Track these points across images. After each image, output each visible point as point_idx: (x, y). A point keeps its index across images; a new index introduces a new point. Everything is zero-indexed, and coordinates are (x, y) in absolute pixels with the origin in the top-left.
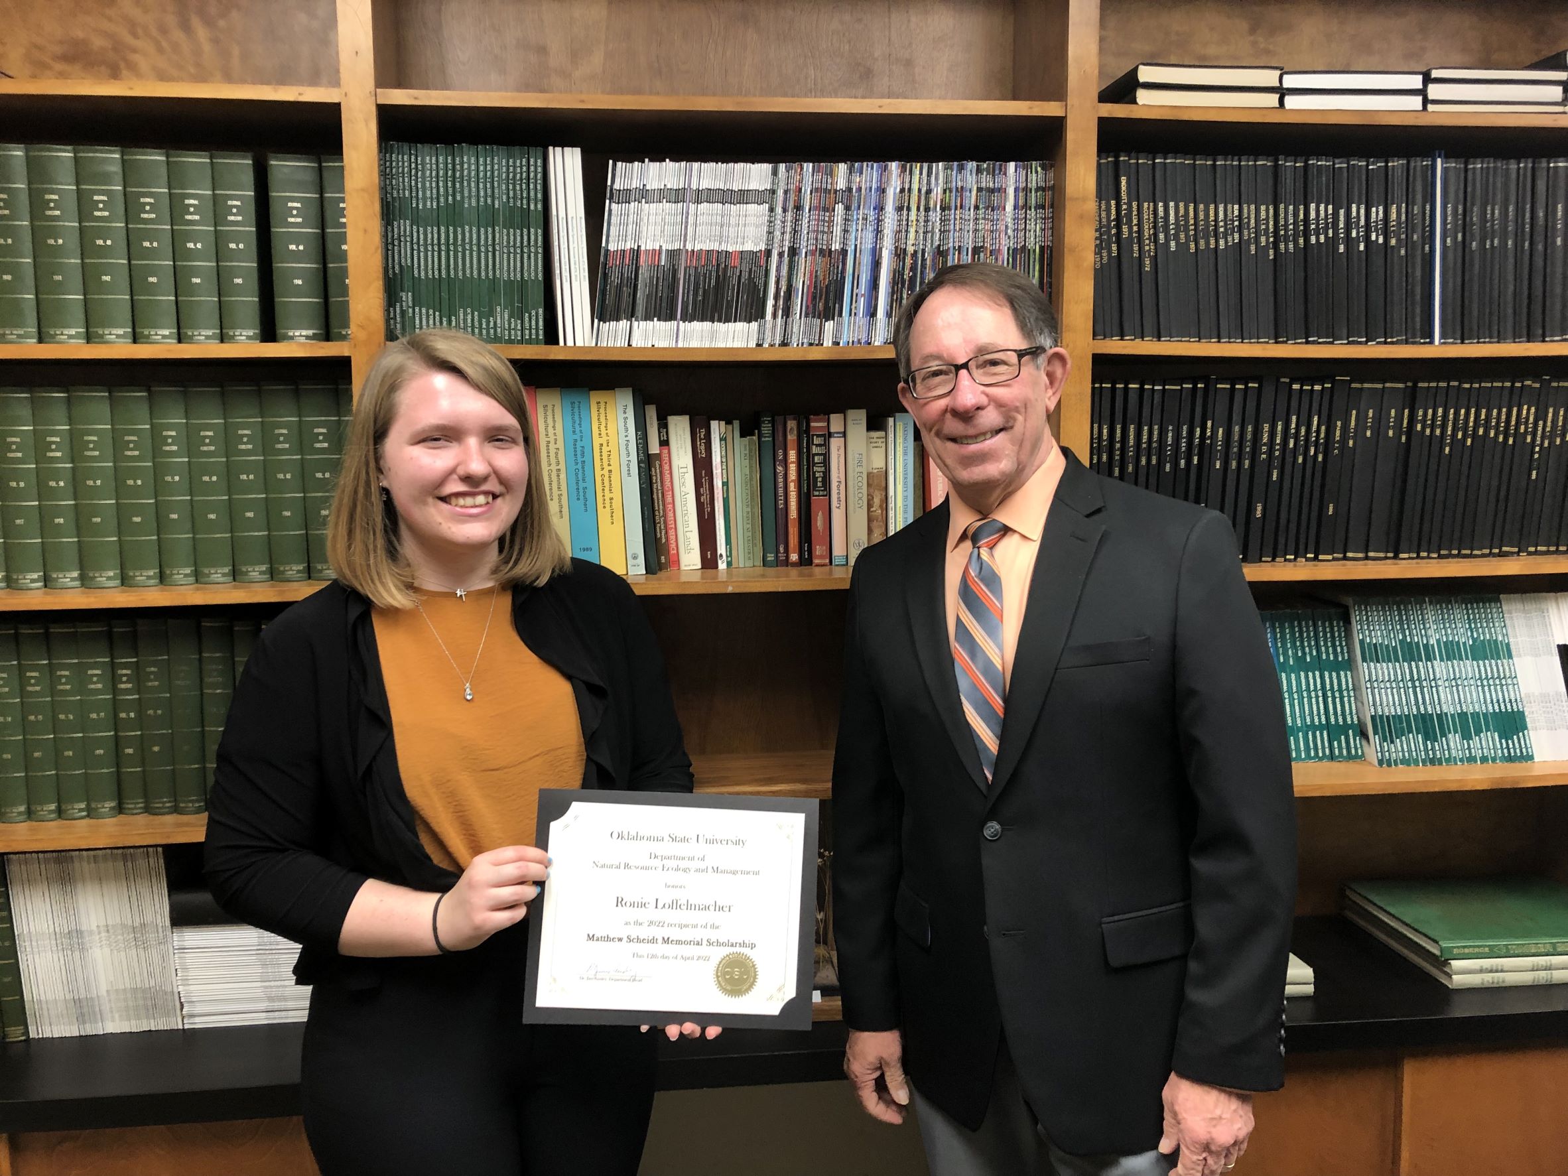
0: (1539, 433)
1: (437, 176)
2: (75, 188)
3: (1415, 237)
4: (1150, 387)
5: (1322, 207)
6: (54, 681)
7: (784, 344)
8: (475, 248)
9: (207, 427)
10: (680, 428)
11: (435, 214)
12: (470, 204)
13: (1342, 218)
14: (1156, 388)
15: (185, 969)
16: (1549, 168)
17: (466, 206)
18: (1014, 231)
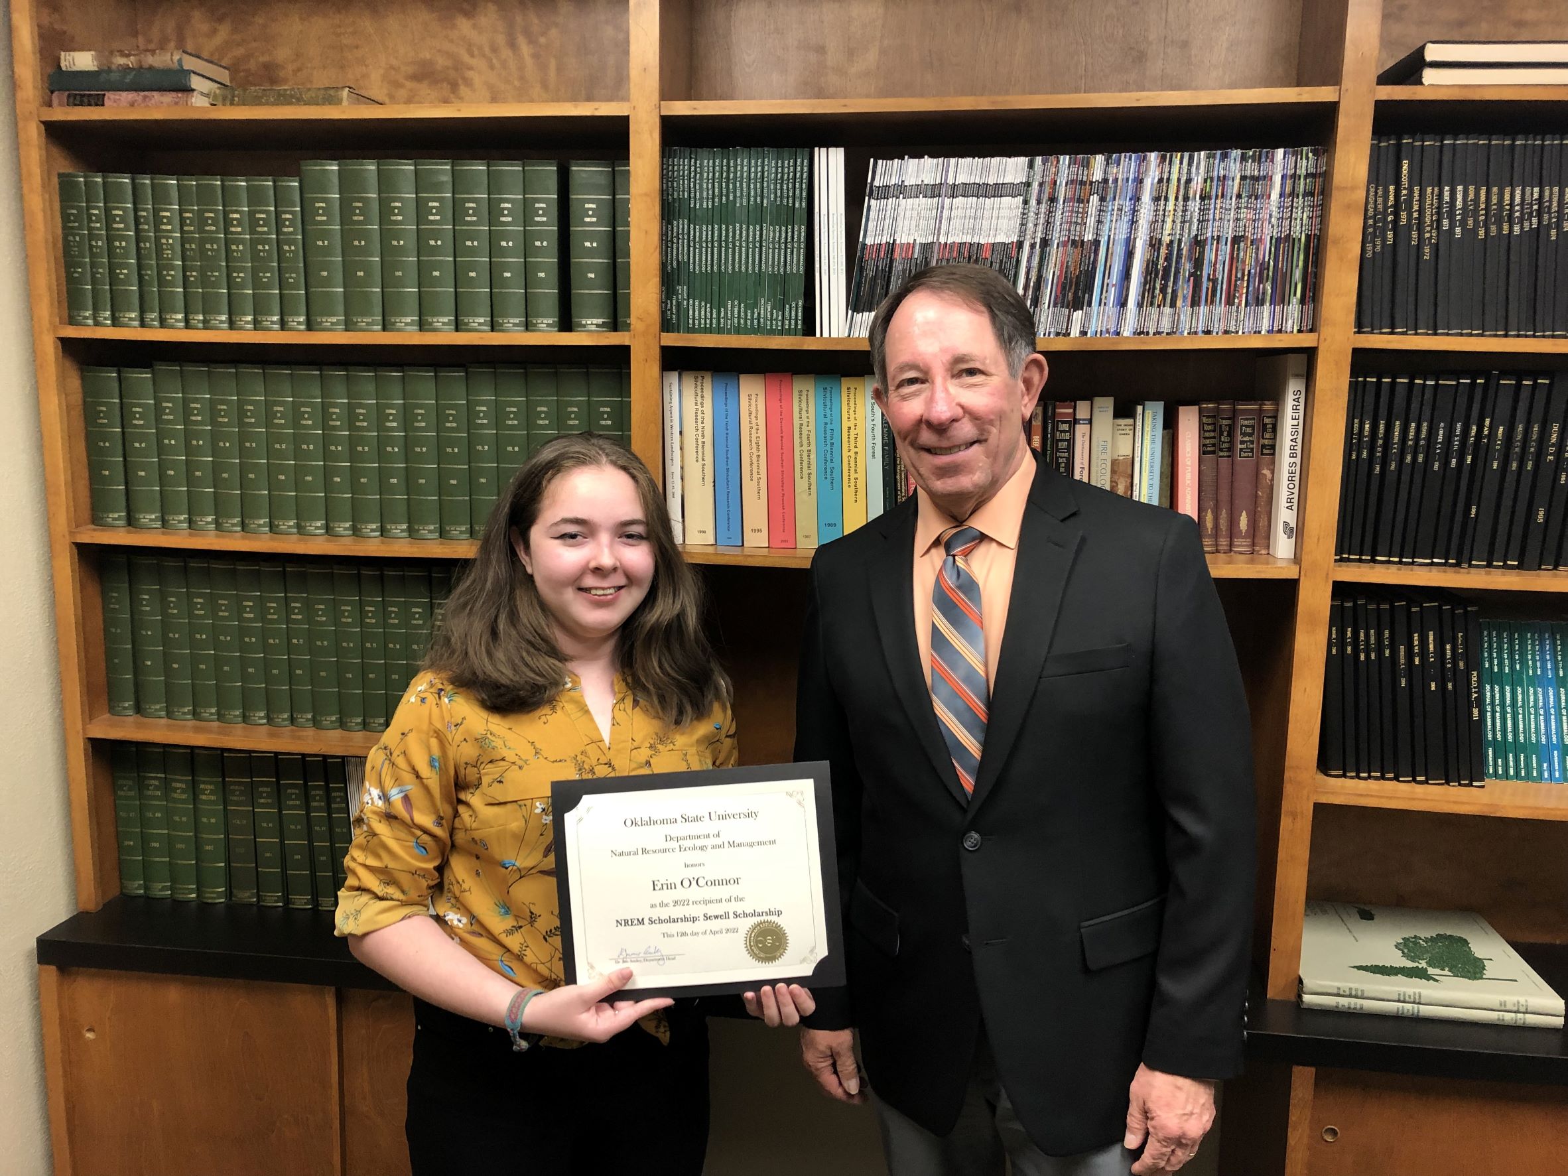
1: (714, 178)
2: (414, 196)
4: (1421, 382)
6: (386, 615)
8: (744, 244)
9: (514, 404)
11: (710, 213)
12: (741, 204)
14: (1428, 383)
17: (738, 205)
18: (1278, 219)
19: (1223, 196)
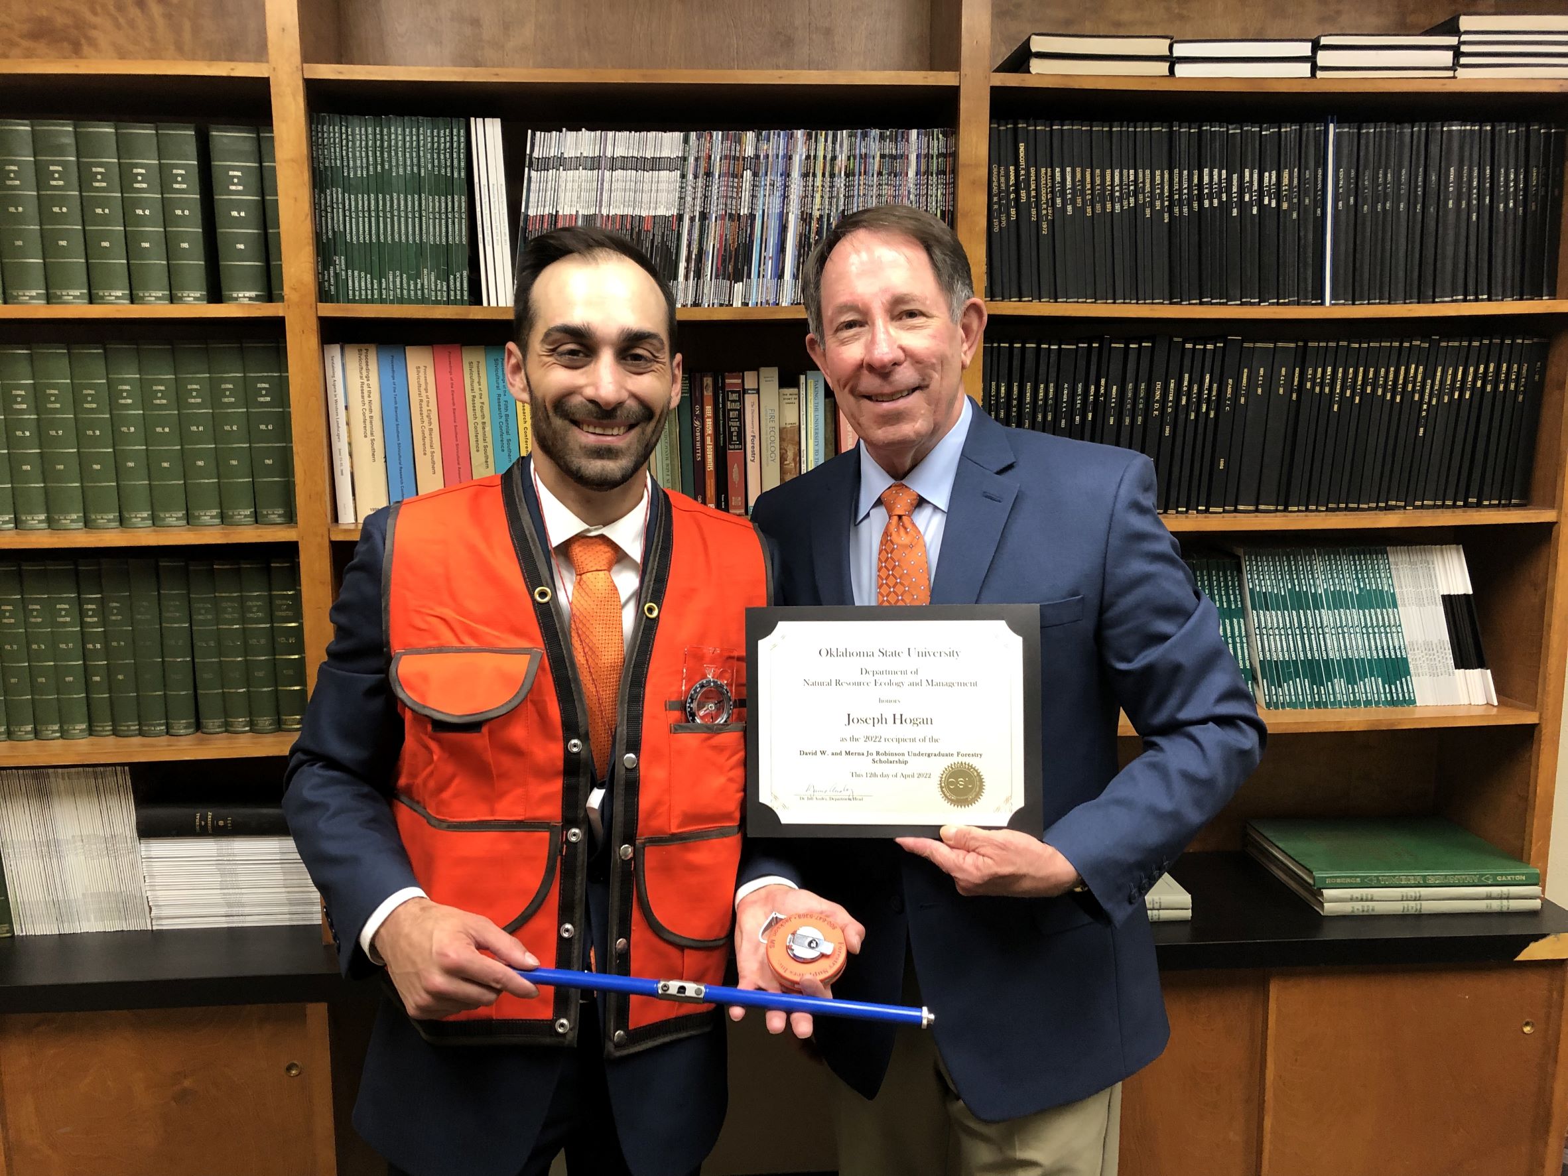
0: (1427, 391)
1: (367, 147)
2: (32, 159)
3: (1307, 201)
5: (1216, 172)
6: (27, 613)
7: (696, 304)
8: (403, 214)
9: (161, 382)
11: (365, 182)
12: (398, 172)
13: (1235, 182)
14: (1053, 347)
15: (152, 876)
16: (1442, 131)
17: (394, 174)
18: (916, 196)
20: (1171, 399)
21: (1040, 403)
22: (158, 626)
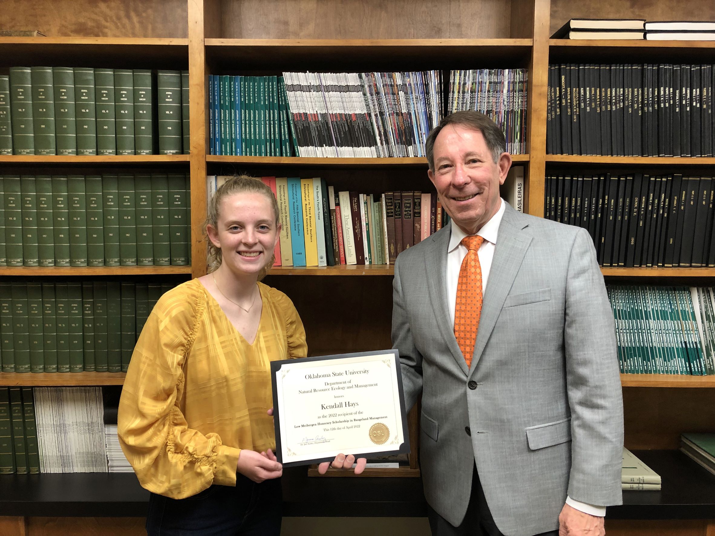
2: (73, 86)
4: (576, 179)
5: (667, 89)
6: (57, 308)
7: (390, 156)
9: (127, 194)
10: (345, 198)
13: (677, 94)
14: (579, 179)
15: (110, 444)
18: (507, 102)
19: (481, 91)
20: (643, 206)
21: (573, 208)
22: (120, 316)
